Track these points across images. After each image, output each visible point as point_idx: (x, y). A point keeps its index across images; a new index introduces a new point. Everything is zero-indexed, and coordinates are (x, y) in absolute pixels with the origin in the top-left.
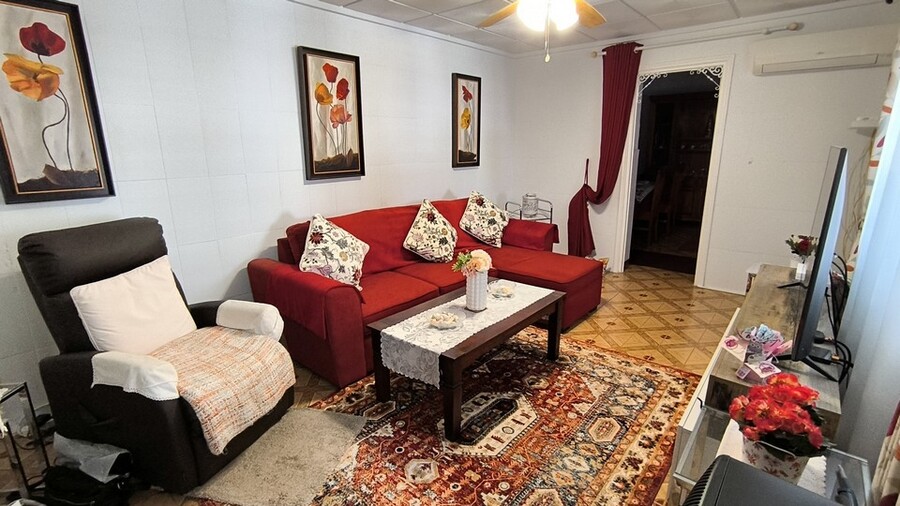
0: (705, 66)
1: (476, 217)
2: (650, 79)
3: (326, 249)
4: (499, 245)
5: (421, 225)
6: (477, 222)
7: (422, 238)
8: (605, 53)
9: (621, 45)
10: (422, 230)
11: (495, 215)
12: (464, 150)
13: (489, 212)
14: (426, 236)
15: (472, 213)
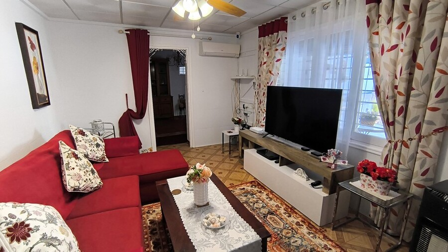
0: (180, 49)
1: (87, 145)
2: (154, 51)
3: (44, 238)
4: (107, 160)
5: (72, 165)
6: (90, 149)
7: (80, 176)
8: (129, 32)
9: (139, 30)
10: (77, 169)
11: (96, 140)
12: (40, 93)
13: (92, 139)
14: (82, 173)
15: (83, 142)
